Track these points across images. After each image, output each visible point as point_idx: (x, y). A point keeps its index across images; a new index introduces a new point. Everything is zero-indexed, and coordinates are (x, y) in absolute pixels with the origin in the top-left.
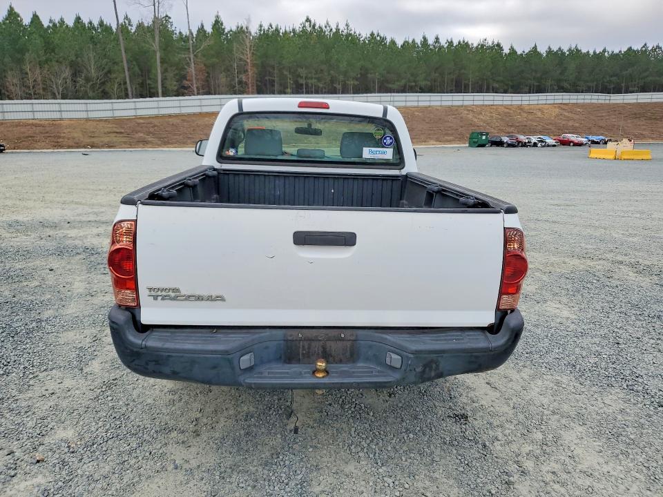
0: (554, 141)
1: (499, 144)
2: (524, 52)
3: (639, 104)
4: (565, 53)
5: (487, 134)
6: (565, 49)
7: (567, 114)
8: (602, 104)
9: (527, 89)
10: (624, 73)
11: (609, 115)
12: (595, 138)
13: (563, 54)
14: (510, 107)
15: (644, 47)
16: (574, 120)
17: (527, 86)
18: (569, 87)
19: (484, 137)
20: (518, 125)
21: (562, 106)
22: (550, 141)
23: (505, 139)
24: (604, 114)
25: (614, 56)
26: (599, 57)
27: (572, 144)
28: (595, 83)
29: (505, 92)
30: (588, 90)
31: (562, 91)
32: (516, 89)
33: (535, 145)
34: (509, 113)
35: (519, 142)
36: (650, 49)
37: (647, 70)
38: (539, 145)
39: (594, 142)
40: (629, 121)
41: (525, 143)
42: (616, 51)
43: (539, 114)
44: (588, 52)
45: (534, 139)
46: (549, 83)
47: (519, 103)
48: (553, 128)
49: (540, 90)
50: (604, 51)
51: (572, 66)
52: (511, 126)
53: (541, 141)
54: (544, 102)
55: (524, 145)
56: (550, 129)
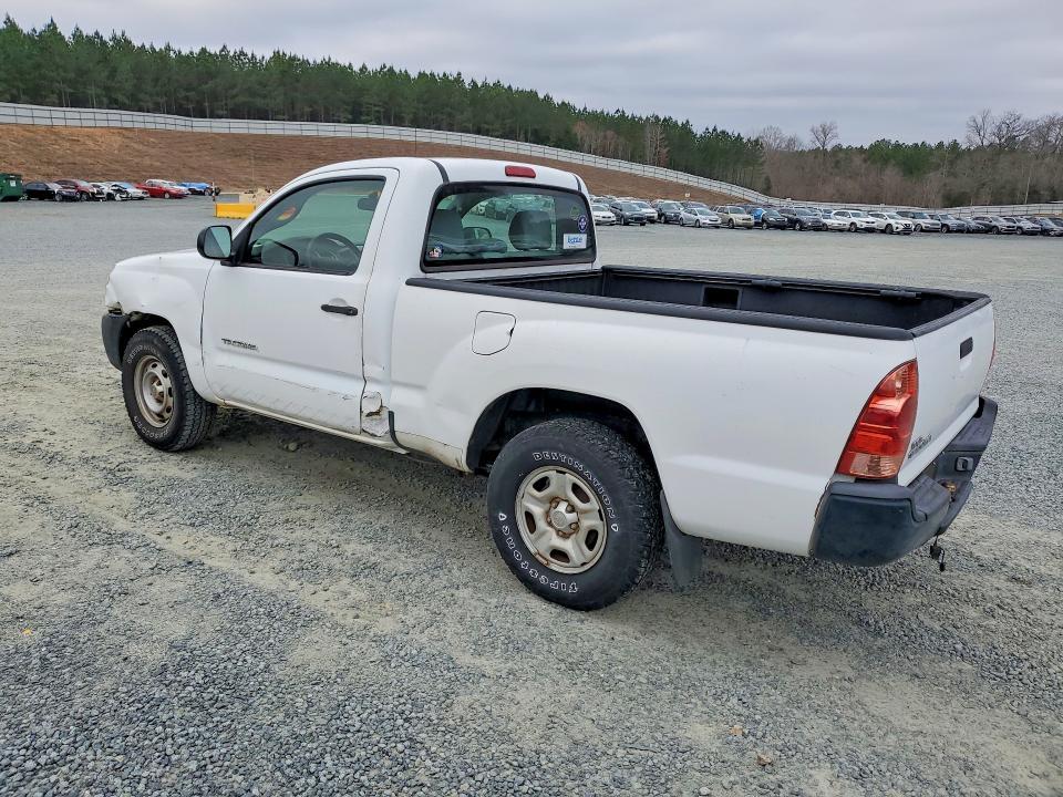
0: (141, 191)
1: (46, 195)
2: (34, 30)
3: (234, 136)
4: (105, 42)
5: (18, 178)
6: (107, 37)
7: (136, 146)
8: (182, 132)
9: (54, 98)
10: (205, 87)
11: (199, 151)
12: (196, 186)
13: (104, 43)
14: (31, 128)
15: (222, 50)
16: (151, 157)
17: (53, 92)
18: (127, 101)
19: (13, 184)
20: (59, 161)
21: (124, 132)
22: (133, 190)
23: (56, 188)
24: (191, 149)
25: (184, 60)
26: (161, 57)
27: (167, 196)
28: (165, 99)
29: (14, 100)
30: (157, 109)
31: (115, 106)
32: (36, 97)
33: (110, 197)
34: (36, 140)
35: (82, 192)
36: (232, 54)
37: (233, 87)
38: (118, 197)
39: (194, 192)
40: (229, 161)
41: (93, 193)
42: (185, 52)
43: (90, 143)
44: (143, 46)
45: (107, 188)
46: (92, 91)
47: (48, 122)
48: (122, 169)
49: (77, 102)
50: (168, 48)
51: (125, 67)
52: (49, 163)
53: (119, 191)
54: (92, 123)
55: (93, 198)
56: (117, 171)
